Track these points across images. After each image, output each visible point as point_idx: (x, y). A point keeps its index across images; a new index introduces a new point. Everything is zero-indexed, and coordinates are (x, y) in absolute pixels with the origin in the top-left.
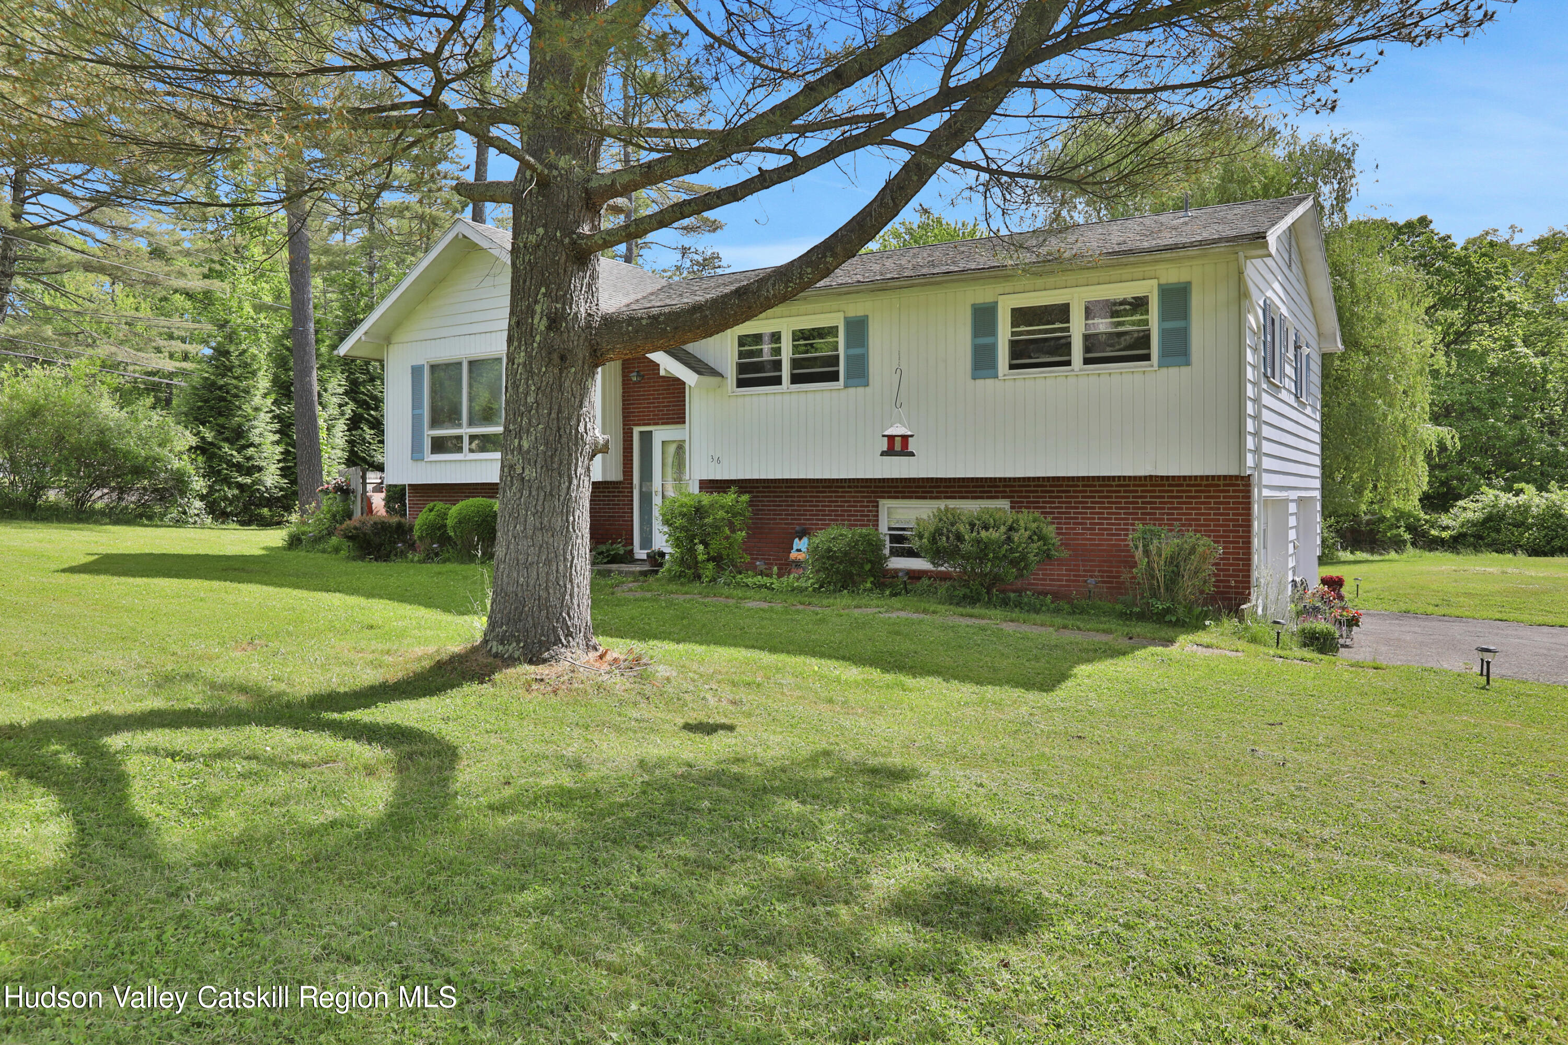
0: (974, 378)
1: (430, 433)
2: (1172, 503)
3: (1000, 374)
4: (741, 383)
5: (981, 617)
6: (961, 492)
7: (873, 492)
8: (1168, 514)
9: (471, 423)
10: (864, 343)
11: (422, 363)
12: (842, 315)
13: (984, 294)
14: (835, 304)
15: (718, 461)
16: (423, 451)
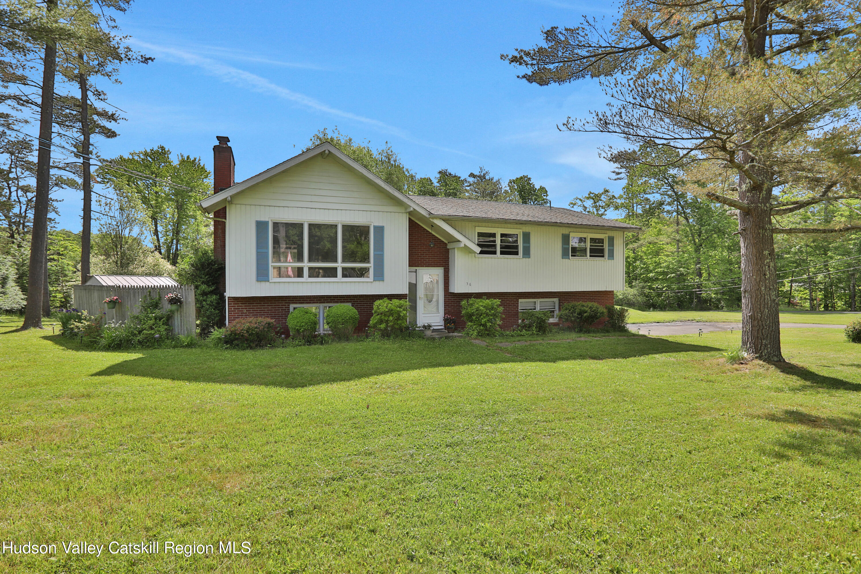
0: (562, 258)
1: (272, 265)
3: (570, 258)
4: (481, 252)
6: (546, 296)
7: (517, 296)
9: (310, 260)
10: (529, 242)
11: (267, 220)
12: (521, 231)
13: (566, 231)
14: (519, 226)
15: (470, 285)
16: (267, 275)
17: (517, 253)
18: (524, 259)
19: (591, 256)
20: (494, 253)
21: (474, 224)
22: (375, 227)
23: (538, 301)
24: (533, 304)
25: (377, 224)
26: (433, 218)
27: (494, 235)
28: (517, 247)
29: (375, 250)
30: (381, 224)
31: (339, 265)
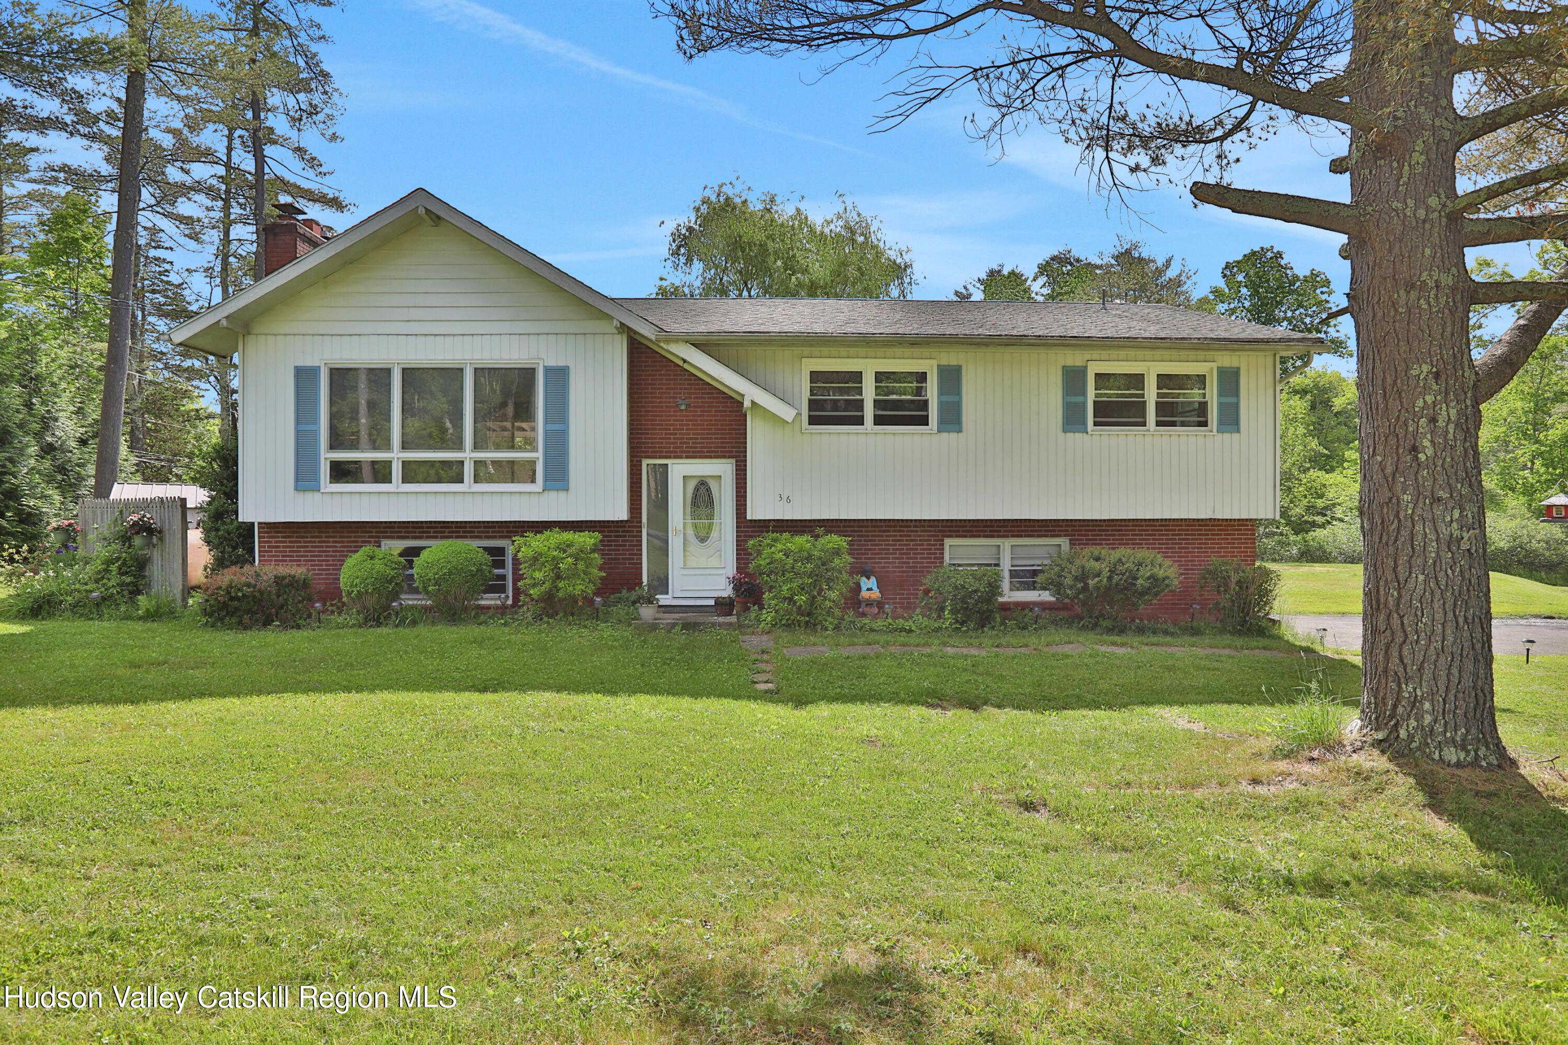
0: (1065, 431)
1: (326, 456)
2: (1201, 539)
3: (1089, 430)
4: (813, 421)
5: (1169, 645)
6: (1027, 531)
7: (940, 531)
8: (1198, 548)
9: (405, 446)
10: (958, 391)
11: (316, 364)
12: (934, 363)
13: (1074, 358)
14: (925, 351)
15: (789, 500)
16: (316, 479)
17: (924, 421)
18: (945, 435)
19: (1159, 424)
20: (860, 421)
21: (797, 351)
22: (547, 370)
23: (1006, 544)
24: (994, 550)
25: (552, 363)
26: (668, 341)
27: (857, 377)
28: (924, 405)
29: (546, 422)
30: (561, 363)
31: (468, 455)
